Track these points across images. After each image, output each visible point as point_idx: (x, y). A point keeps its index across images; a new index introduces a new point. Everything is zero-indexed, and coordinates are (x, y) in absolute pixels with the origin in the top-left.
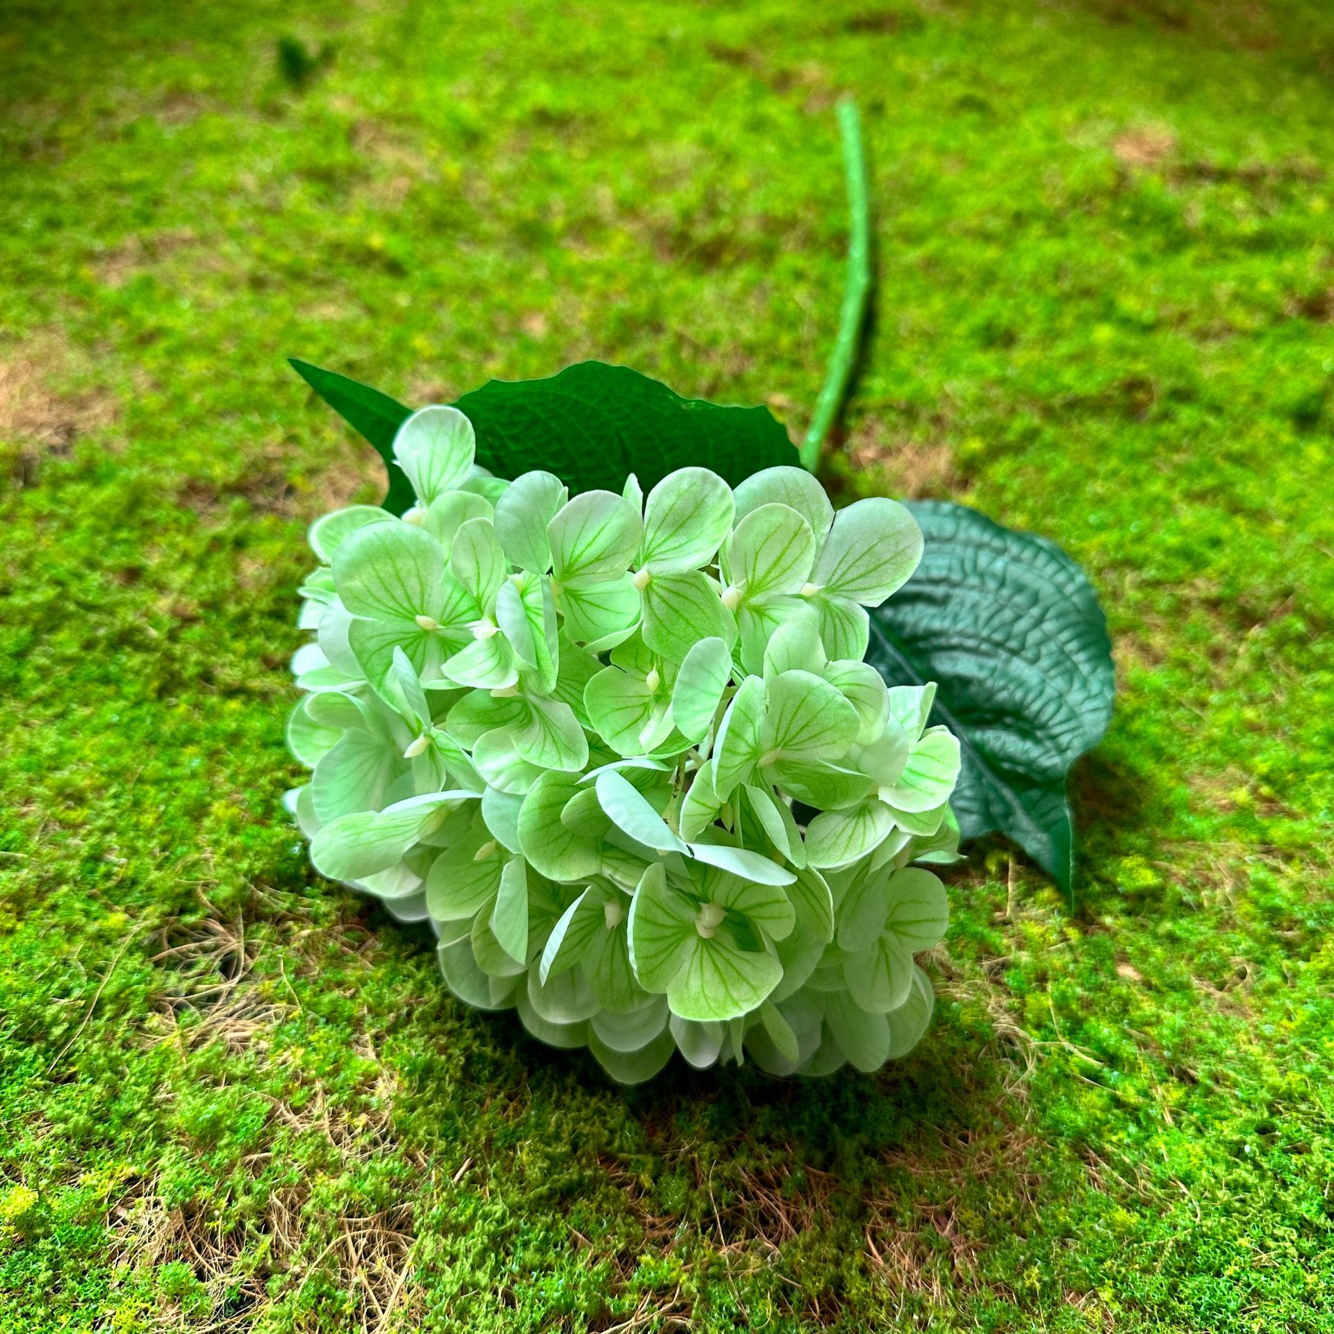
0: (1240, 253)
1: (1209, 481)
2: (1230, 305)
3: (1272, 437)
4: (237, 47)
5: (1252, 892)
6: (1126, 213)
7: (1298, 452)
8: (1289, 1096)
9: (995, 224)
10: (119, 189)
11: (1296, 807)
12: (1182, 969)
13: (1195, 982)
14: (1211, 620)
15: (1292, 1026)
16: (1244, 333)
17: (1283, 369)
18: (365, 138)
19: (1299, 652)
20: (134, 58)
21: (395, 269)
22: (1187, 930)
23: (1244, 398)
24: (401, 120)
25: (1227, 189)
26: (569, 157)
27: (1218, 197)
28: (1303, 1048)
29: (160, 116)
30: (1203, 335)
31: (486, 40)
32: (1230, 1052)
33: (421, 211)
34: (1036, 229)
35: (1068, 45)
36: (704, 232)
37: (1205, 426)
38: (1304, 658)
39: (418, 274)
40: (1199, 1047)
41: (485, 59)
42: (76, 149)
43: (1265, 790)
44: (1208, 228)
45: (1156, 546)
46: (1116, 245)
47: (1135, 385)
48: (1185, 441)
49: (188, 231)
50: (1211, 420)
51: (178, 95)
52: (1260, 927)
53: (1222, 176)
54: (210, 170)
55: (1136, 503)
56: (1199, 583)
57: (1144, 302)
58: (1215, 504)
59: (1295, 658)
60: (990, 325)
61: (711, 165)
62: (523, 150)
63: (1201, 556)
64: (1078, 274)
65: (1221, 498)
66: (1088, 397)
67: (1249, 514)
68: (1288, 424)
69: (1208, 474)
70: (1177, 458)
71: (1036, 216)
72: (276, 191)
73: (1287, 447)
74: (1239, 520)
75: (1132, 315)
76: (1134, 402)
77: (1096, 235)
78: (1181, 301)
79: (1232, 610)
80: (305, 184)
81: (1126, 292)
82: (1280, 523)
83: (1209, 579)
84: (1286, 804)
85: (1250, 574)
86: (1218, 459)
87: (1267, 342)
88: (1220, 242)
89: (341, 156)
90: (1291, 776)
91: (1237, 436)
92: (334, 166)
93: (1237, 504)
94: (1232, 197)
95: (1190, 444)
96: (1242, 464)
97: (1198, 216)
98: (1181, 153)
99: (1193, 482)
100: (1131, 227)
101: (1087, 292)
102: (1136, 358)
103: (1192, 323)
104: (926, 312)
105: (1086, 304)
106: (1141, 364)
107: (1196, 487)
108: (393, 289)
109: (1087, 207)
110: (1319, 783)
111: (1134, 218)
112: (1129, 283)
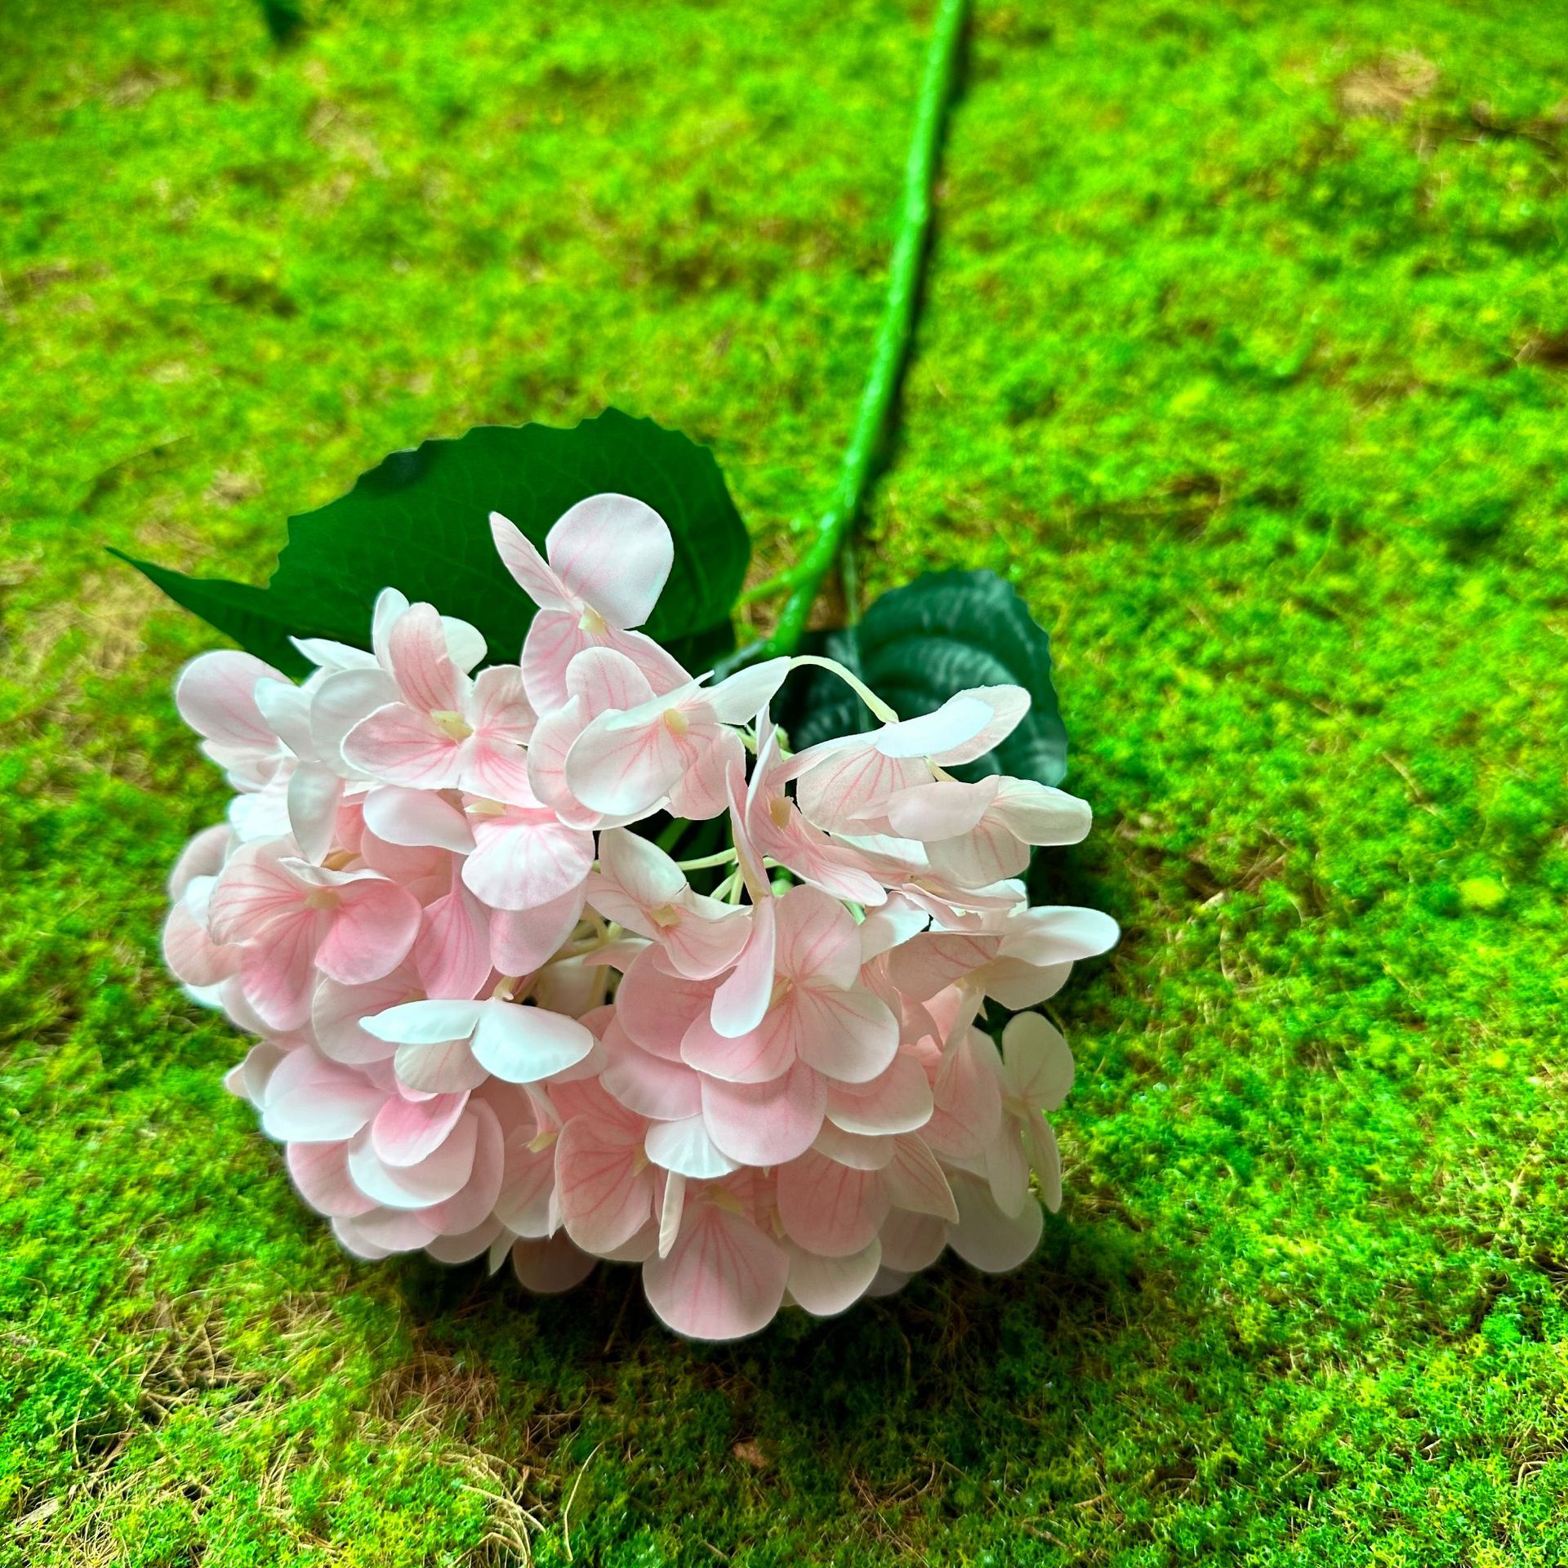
1: (1255, 644)
2: (1432, 343)
3: (1410, 566)
6: (1321, 193)
7: (1450, 588)
9: (1115, 218)
16: (1434, 390)
17: (1469, 455)
18: (323, 121)
19: (1278, 941)
20: (114, 18)
21: (284, 308)
23: (1391, 497)
24: (371, 94)
25: (1507, 148)
26: (576, 135)
27: (1489, 160)
29: (111, 96)
30: (1367, 395)
33: (353, 221)
34: (1173, 222)
36: (683, 246)
38: (1282, 953)
39: (309, 312)
43: (1099, 1178)
44: (1455, 211)
46: (1287, 247)
47: (1197, 484)
48: (1246, 577)
49: (65, 263)
50: (1303, 540)
51: (142, 69)
53: (1500, 131)
54: (129, 175)
55: (1107, 686)
56: (1146, 821)
57: (1288, 342)
58: (1254, 681)
59: (1265, 950)
60: (1027, 384)
61: (749, 139)
62: (519, 127)
63: (1160, 777)
64: (1196, 298)
65: (1265, 673)
66: (1124, 503)
67: (1299, 701)
68: (1442, 548)
69: (1259, 632)
70: (1226, 604)
71: (1179, 202)
72: (191, 201)
73: (1432, 583)
74: (1280, 709)
75: (1263, 361)
76: (1190, 513)
77: (1261, 230)
78: (1354, 337)
79: (1180, 868)
80: (232, 188)
81: (1267, 325)
82: (1346, 717)
83: (1159, 816)
84: (1128, 1201)
85: (1234, 810)
86: (1288, 607)
87: (1463, 406)
88: (1469, 235)
89: (283, 148)
90: (1151, 1158)
91: (1345, 566)
92: (274, 162)
93: (1286, 683)
94: (1510, 161)
95: (1251, 581)
96: (1327, 615)
97: (1445, 195)
98: (1447, 95)
99: (1230, 643)
100: (1324, 220)
101: (1201, 328)
102: (1225, 437)
103: (1357, 374)
104: (954, 362)
105: (1193, 347)
106: (1226, 448)
107: (1231, 654)
108: (270, 335)
109: (1259, 187)
110: (1190, 1176)
111: (1335, 202)
112: (1275, 311)
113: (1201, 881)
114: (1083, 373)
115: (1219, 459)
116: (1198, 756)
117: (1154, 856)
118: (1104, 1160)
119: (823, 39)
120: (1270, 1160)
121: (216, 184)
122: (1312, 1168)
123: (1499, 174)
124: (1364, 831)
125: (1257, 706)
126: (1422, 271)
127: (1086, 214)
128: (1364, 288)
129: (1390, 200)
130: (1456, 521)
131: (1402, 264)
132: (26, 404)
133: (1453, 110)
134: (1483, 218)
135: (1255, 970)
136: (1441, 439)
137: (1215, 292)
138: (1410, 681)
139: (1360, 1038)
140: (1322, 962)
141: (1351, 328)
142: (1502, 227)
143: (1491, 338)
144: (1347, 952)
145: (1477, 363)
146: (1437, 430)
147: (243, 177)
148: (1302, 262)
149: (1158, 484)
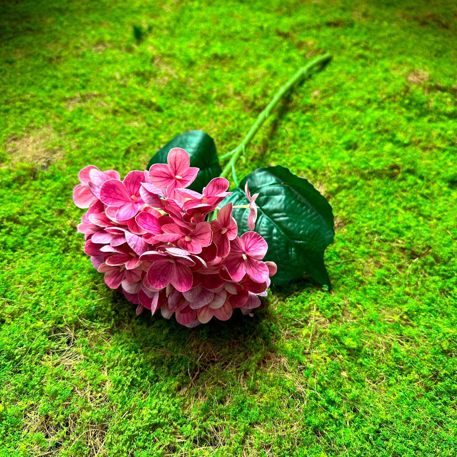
0: (445, 118)
1: (413, 204)
2: (437, 138)
3: (440, 188)
4: (122, 24)
5: (392, 351)
6: (407, 102)
7: (449, 194)
8: (387, 422)
9: (360, 103)
10: (76, 76)
11: (415, 324)
12: (363, 375)
13: (366, 380)
14: (401, 255)
15: (394, 398)
16: (439, 149)
17: (450, 164)
18: (156, 62)
19: (430, 269)
20: (88, 28)
21: (159, 110)
22: (366, 362)
23: (434, 173)
24: (169, 56)
25: (446, 94)
26: (222, 71)
27: (441, 96)
28: (396, 407)
29: (94, 49)
30: (424, 149)
31: (203, 26)
32: (372, 405)
33: (171, 88)
34: (375, 106)
35: (403, 34)
37: (416, 183)
38: (432, 271)
39: (166, 111)
40: (362, 402)
41: (201, 33)
42: (66, 60)
43: (405, 317)
44: (436, 108)
45: (387, 227)
46: (401, 113)
47: (395, 167)
48: (408, 189)
49: (96, 92)
50: (419, 181)
51: (101, 42)
52: (392, 364)
53: (444, 90)
54: (106, 70)
55: (385, 211)
56: (400, 241)
57: (406, 136)
58: (414, 212)
59: (428, 270)
60: (350, 141)
61: (268, 77)
62: (208, 68)
63: (402, 232)
64: (385, 124)
65: (416, 210)
66: (378, 170)
67: (425, 217)
68: (447, 184)
69: (414, 201)
70: (404, 194)
71: (375, 101)
72: (126, 79)
73: (446, 192)
74: (421, 218)
75: (401, 140)
76: (393, 173)
77: (395, 109)
78: (420, 135)
79: (410, 252)
80: (135, 76)
81: (401, 131)
82: (435, 221)
83: (403, 240)
84: (412, 322)
85: (419, 240)
86: (418, 196)
87: (447, 153)
88: (439, 113)
89: (148, 68)
90: (415, 313)
91: (428, 187)
92: (145, 71)
93: (422, 212)
94: (447, 97)
95: (410, 190)
96: (427, 198)
97: (433, 104)
98: (431, 81)
99: (407, 203)
100: (408, 107)
101: (386, 131)
102: (398, 157)
103: (422, 144)
104: (330, 134)
105: (385, 135)
106: (399, 159)
107: (408, 206)
108: (157, 116)
109: (393, 99)
110: (424, 316)
111: (410, 104)
112: (402, 128)
113: (413, 255)
114: (363, 140)
115: (398, 161)
116: (408, 228)
117: (403, 250)
118: (406, 313)
119: (277, 52)
120: (439, 314)
121: (131, 75)
122: (448, 316)
123: (444, 100)
124: (445, 245)
125: (415, 217)
126: (430, 121)
127: (353, 102)
128: (419, 124)
129: (422, 104)
130: (450, 179)
131: (426, 119)
132: (98, 129)
133: (433, 84)
134: (442, 110)
135: (427, 275)
136: (443, 160)
137: (389, 123)
138: (446, 213)
139: (451, 289)
140: (441, 273)
141: (419, 133)
142: (447, 112)
143: (451, 138)
144: (445, 271)
145: (447, 143)
146: (442, 158)
147: (138, 74)
148: (405, 117)
149: (386, 166)
